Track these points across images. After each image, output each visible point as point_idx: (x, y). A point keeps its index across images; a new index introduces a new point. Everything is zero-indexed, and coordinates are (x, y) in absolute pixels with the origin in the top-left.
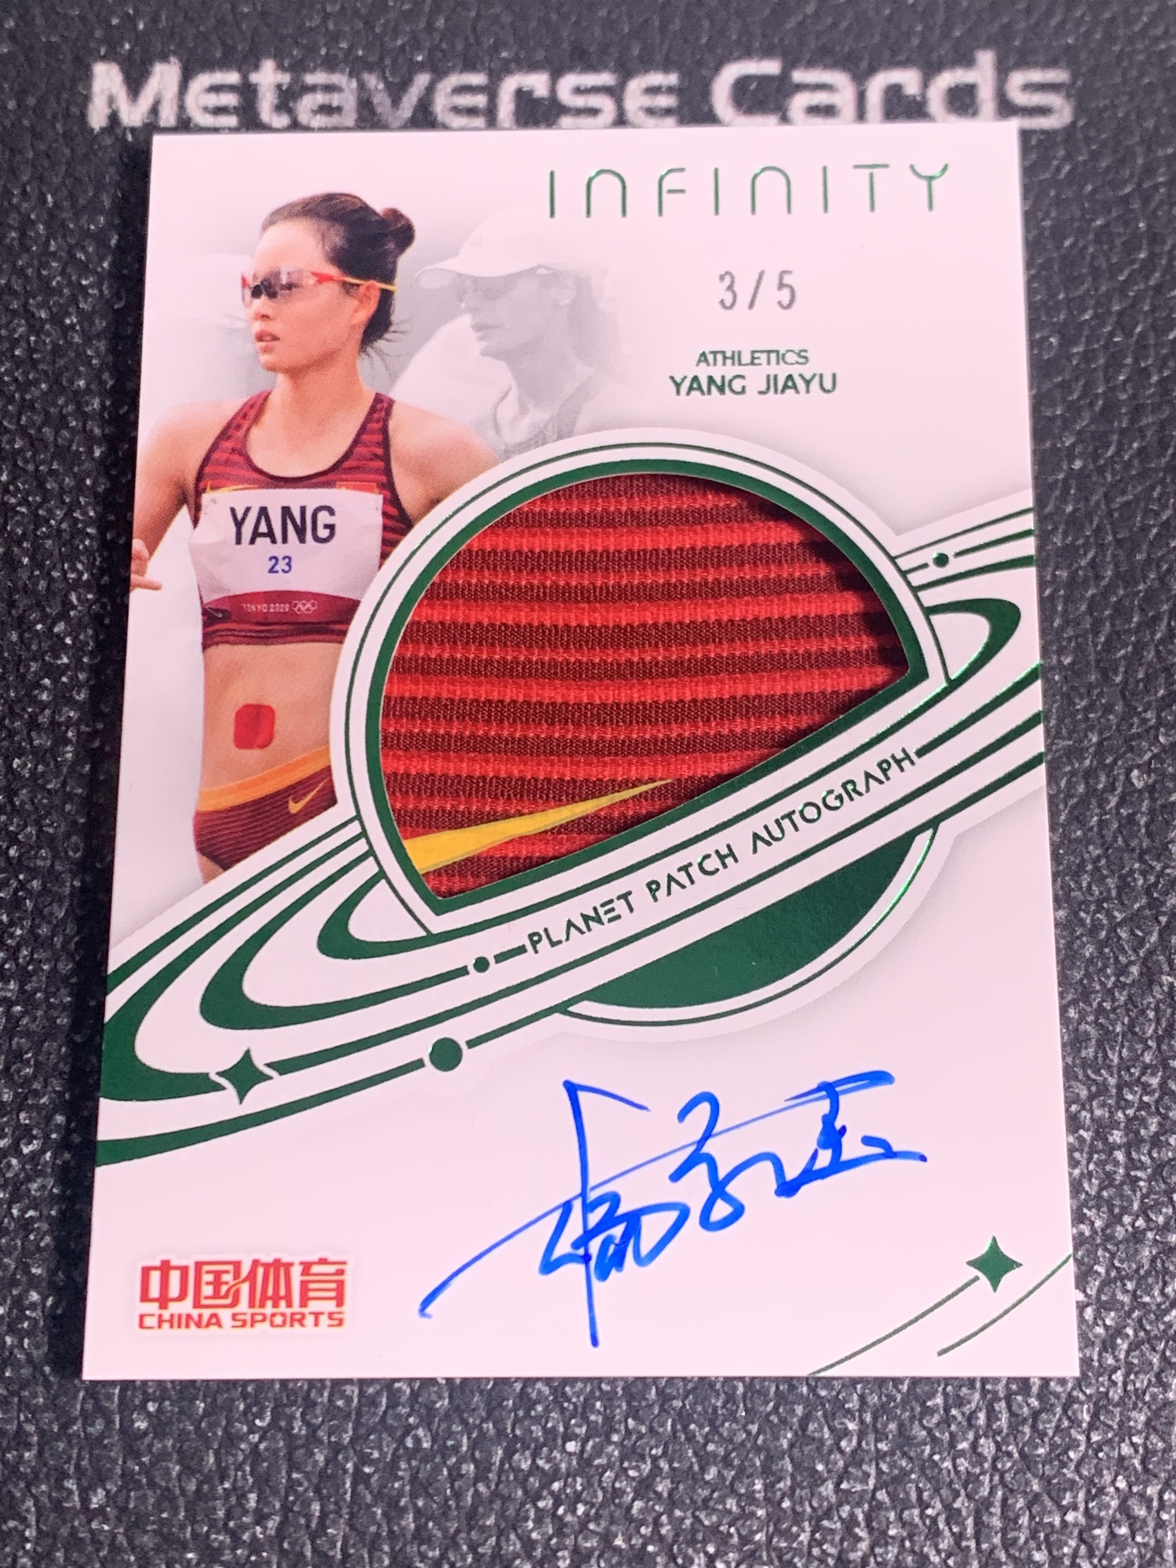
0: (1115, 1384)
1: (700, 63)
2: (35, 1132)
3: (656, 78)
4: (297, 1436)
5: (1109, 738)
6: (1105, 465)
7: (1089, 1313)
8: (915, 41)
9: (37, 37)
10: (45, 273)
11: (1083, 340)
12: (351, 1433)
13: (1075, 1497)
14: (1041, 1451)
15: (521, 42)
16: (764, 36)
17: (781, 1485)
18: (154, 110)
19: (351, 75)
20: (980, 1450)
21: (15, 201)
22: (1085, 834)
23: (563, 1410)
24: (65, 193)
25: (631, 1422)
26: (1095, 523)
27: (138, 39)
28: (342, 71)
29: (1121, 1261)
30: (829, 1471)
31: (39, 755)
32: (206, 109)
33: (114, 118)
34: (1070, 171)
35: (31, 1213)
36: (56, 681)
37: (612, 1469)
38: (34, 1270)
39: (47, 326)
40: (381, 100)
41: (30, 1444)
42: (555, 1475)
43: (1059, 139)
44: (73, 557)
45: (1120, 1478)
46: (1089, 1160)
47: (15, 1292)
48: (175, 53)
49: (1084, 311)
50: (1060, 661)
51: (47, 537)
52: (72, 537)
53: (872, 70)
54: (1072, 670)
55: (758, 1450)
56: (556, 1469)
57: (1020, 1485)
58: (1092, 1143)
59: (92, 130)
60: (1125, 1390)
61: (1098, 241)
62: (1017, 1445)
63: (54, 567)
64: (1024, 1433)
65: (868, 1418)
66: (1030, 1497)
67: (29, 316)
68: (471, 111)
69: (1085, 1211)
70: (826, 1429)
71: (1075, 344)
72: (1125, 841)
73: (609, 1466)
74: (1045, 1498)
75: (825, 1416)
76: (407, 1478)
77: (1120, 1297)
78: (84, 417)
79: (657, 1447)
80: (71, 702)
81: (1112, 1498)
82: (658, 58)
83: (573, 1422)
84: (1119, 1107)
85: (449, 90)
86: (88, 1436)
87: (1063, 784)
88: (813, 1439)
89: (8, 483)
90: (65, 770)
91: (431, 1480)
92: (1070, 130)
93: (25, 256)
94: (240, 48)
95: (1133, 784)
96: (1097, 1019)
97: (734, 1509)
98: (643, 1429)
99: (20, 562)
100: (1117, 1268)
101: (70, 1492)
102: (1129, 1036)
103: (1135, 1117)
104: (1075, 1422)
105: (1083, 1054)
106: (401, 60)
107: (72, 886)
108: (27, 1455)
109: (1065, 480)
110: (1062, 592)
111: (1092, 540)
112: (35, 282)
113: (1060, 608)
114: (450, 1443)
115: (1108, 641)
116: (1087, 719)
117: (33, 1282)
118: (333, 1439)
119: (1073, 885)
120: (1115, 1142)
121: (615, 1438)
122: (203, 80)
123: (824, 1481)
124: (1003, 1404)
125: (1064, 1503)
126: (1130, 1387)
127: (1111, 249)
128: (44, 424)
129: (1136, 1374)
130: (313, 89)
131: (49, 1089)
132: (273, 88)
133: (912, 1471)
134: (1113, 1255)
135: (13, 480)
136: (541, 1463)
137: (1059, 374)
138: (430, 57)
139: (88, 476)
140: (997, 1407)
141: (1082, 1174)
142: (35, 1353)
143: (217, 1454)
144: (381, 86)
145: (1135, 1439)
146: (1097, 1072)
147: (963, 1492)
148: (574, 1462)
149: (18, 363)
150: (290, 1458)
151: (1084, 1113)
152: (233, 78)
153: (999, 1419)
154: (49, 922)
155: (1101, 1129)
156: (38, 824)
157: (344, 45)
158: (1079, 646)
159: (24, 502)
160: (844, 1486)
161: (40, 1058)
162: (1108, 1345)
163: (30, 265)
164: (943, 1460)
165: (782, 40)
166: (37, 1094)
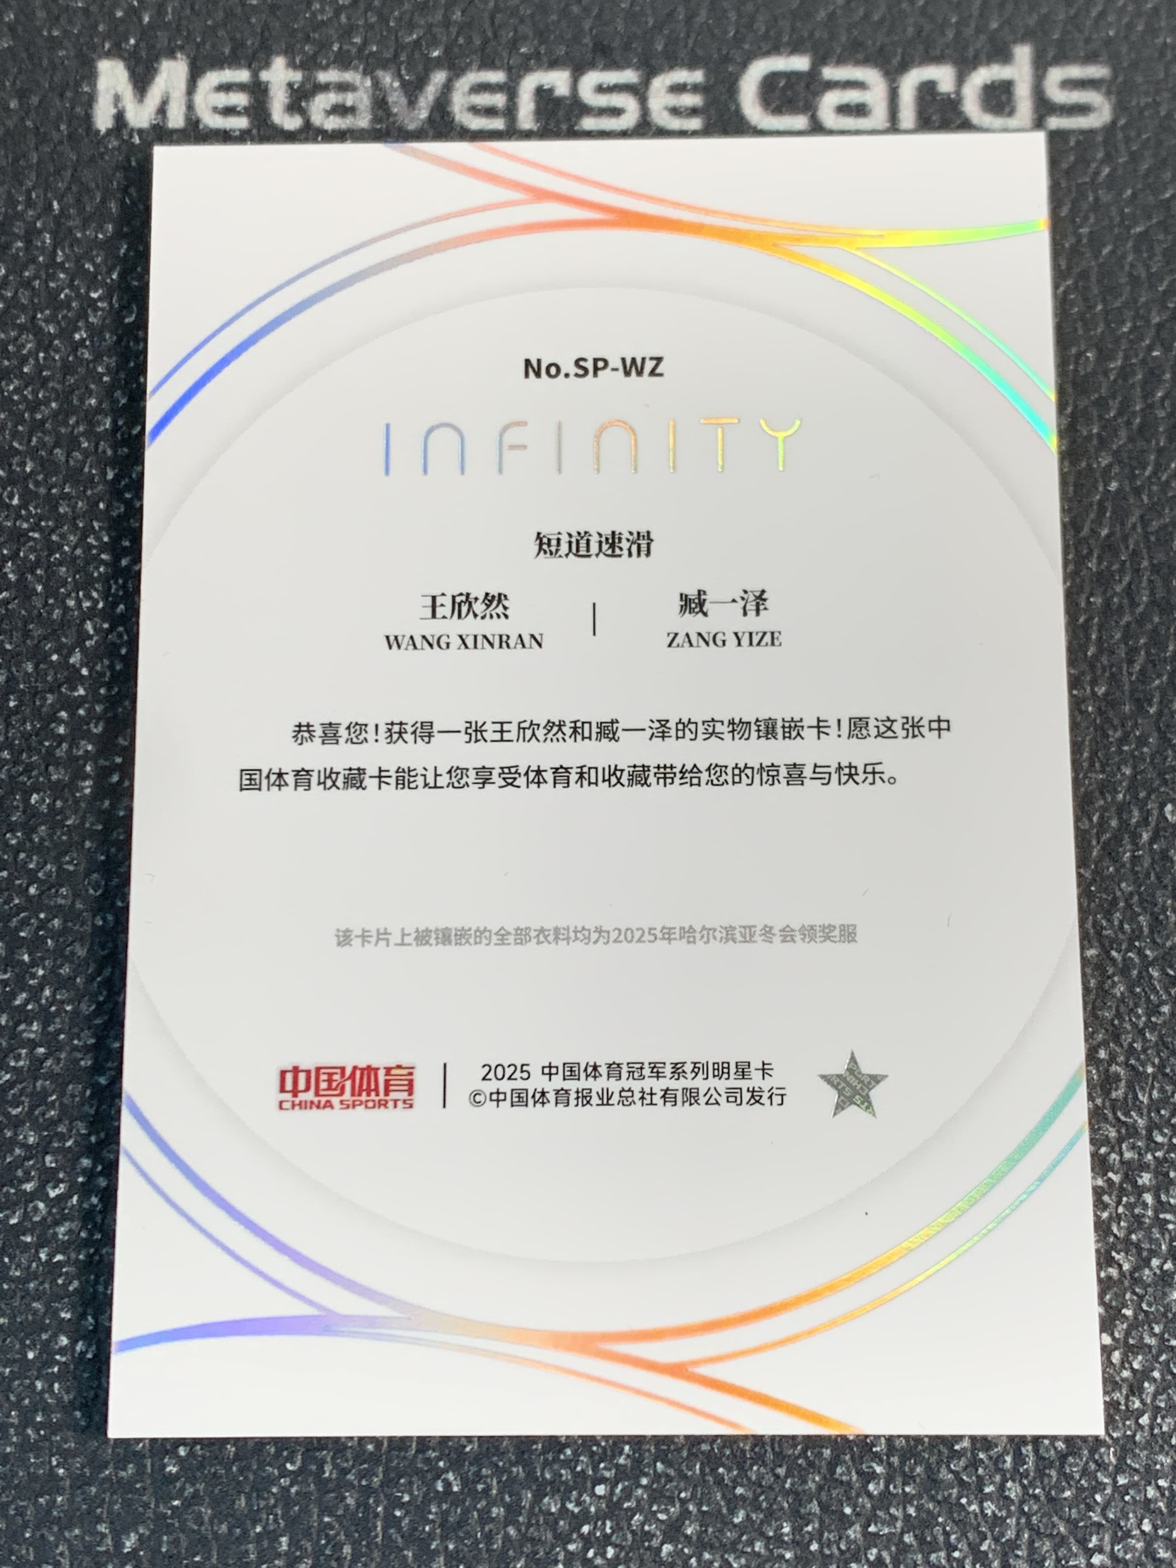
0: (1141, 1427)
1: (726, 59)
2: (61, 1175)
3: (681, 76)
4: (329, 1480)
5: (1143, 771)
6: (1143, 486)
7: (1116, 1356)
8: (950, 34)
9: (39, 31)
10: (52, 285)
11: (1121, 354)
12: (381, 1476)
13: (1101, 1540)
14: (1067, 1494)
15: (542, 35)
16: (793, 29)
17: (809, 1528)
18: (162, 110)
19: (365, 73)
20: (1007, 1493)
21: (19, 208)
22: (1117, 870)
23: (592, 1454)
24: (70, 199)
25: (659, 1465)
26: (1131, 547)
27: (145, 34)
28: (356, 69)
29: (1150, 1305)
30: (858, 1515)
31: (57, 790)
32: (215, 110)
33: (120, 118)
34: (1108, 175)
35: (59, 1257)
36: (73, 714)
37: (641, 1512)
38: (63, 1315)
39: (56, 342)
40: (397, 99)
41: (63, 1489)
42: (584, 1517)
43: (1100, 138)
44: (87, 584)
45: (1146, 1521)
46: (1119, 1203)
47: (44, 1337)
48: (182, 48)
49: (1123, 322)
50: (1094, 693)
51: (61, 563)
52: (88, 563)
53: (904, 67)
54: (1105, 700)
55: (788, 1493)
56: (585, 1512)
57: (1046, 1529)
58: (1121, 1186)
59: (98, 131)
60: (1152, 1434)
61: (1137, 250)
62: (1043, 1489)
63: (69, 595)
64: (1049, 1476)
65: (895, 1460)
66: (1057, 1540)
67: (38, 332)
68: (490, 112)
69: (1114, 1254)
70: (853, 1473)
71: (1113, 359)
72: (1158, 878)
73: (638, 1509)
74: (1072, 1540)
75: (853, 1458)
76: (438, 1521)
77: (1148, 1340)
78: (96, 438)
79: (685, 1490)
80: (88, 736)
81: (1138, 1540)
82: (683, 53)
83: (602, 1465)
84: (1148, 1149)
85: (466, 88)
86: (120, 1480)
87: (1095, 819)
88: (842, 1482)
89: (20, 507)
90: (83, 805)
91: (461, 1523)
92: (1110, 129)
93: (32, 267)
94: (249, 42)
95: (1166, 818)
96: (1128, 1059)
97: (763, 1551)
98: (671, 1472)
99: (35, 590)
100: (1145, 1312)
101: (103, 1536)
102: (1160, 1077)
103: (1165, 1159)
104: (1101, 1465)
105: (1114, 1095)
106: (417, 55)
107: (93, 924)
108: (59, 1499)
109: (1101, 503)
110: (1096, 620)
111: (1128, 564)
112: (43, 294)
113: (1094, 637)
114: (480, 1487)
115: (1142, 672)
116: (1120, 752)
117: (61, 1327)
118: (364, 1483)
119: (1105, 924)
120: (1144, 1185)
121: (644, 1481)
122: (212, 78)
123: (852, 1524)
124: (1030, 1448)
125: (1091, 1545)
126: (1156, 1431)
127: (1150, 258)
128: (54, 447)
129: (1163, 1418)
130: (325, 87)
131: (74, 1131)
132: (284, 88)
133: (939, 1516)
134: (1141, 1298)
135: (24, 505)
136: (570, 1506)
137: (1096, 391)
138: (447, 51)
139: (101, 499)
140: (1024, 1451)
141: (1110, 1218)
142: (66, 1398)
143: (249, 1498)
144: (396, 84)
145: (1162, 1483)
146: (1127, 1114)
147: (989, 1534)
148: (604, 1505)
149: (28, 381)
150: (319, 1502)
151: (1113, 1156)
152: (243, 76)
153: (1025, 1463)
154: (71, 962)
155: (1130, 1170)
156: (57, 861)
157: (357, 40)
158: (1113, 675)
159: (36, 527)
160: (872, 1529)
161: (65, 1101)
162: (1135, 1389)
163: (35, 277)
164: (970, 1503)
165: (811, 35)
166: (63, 1138)
